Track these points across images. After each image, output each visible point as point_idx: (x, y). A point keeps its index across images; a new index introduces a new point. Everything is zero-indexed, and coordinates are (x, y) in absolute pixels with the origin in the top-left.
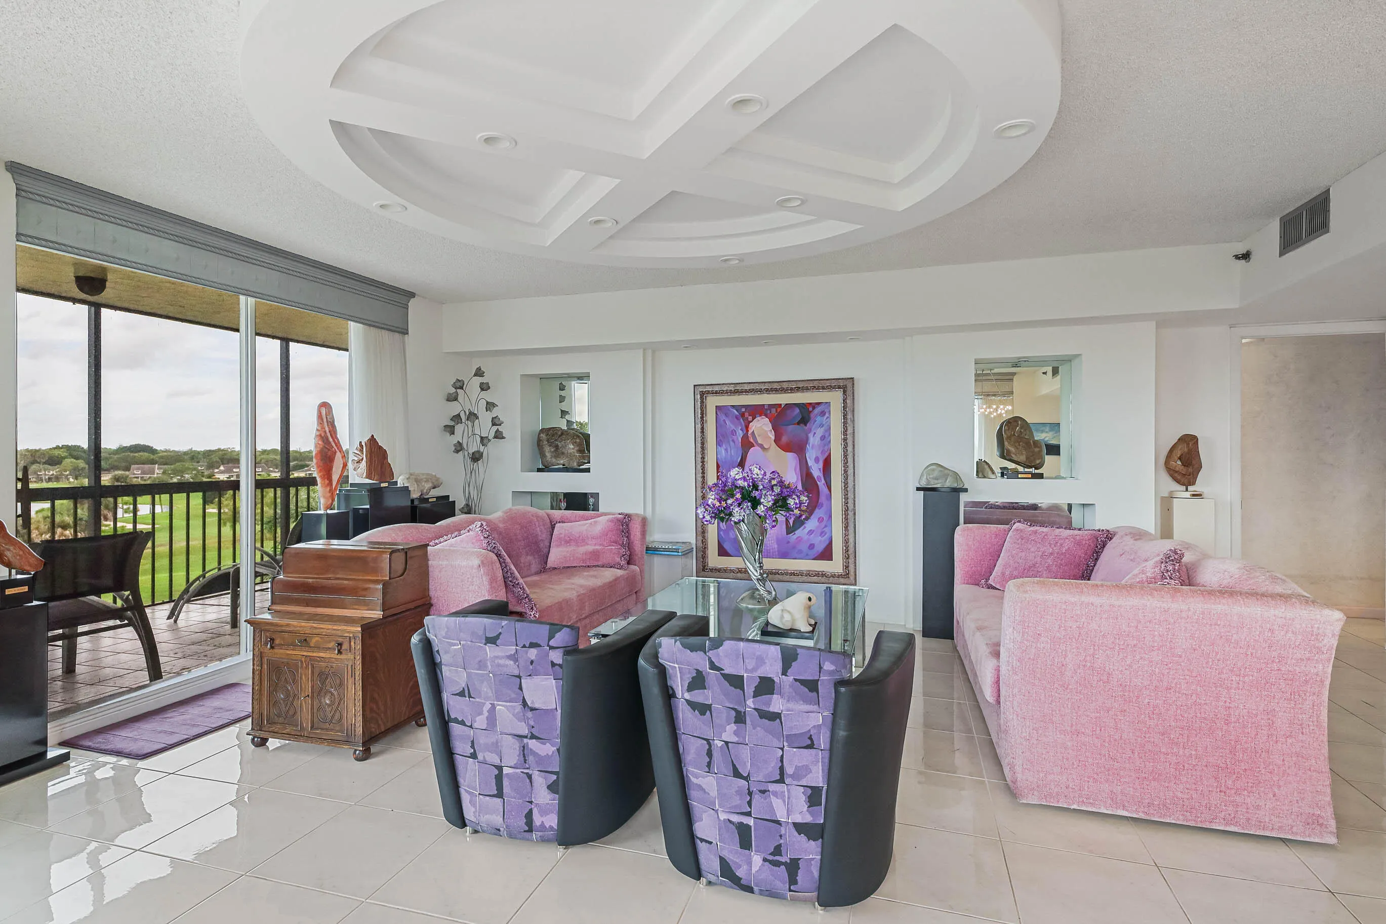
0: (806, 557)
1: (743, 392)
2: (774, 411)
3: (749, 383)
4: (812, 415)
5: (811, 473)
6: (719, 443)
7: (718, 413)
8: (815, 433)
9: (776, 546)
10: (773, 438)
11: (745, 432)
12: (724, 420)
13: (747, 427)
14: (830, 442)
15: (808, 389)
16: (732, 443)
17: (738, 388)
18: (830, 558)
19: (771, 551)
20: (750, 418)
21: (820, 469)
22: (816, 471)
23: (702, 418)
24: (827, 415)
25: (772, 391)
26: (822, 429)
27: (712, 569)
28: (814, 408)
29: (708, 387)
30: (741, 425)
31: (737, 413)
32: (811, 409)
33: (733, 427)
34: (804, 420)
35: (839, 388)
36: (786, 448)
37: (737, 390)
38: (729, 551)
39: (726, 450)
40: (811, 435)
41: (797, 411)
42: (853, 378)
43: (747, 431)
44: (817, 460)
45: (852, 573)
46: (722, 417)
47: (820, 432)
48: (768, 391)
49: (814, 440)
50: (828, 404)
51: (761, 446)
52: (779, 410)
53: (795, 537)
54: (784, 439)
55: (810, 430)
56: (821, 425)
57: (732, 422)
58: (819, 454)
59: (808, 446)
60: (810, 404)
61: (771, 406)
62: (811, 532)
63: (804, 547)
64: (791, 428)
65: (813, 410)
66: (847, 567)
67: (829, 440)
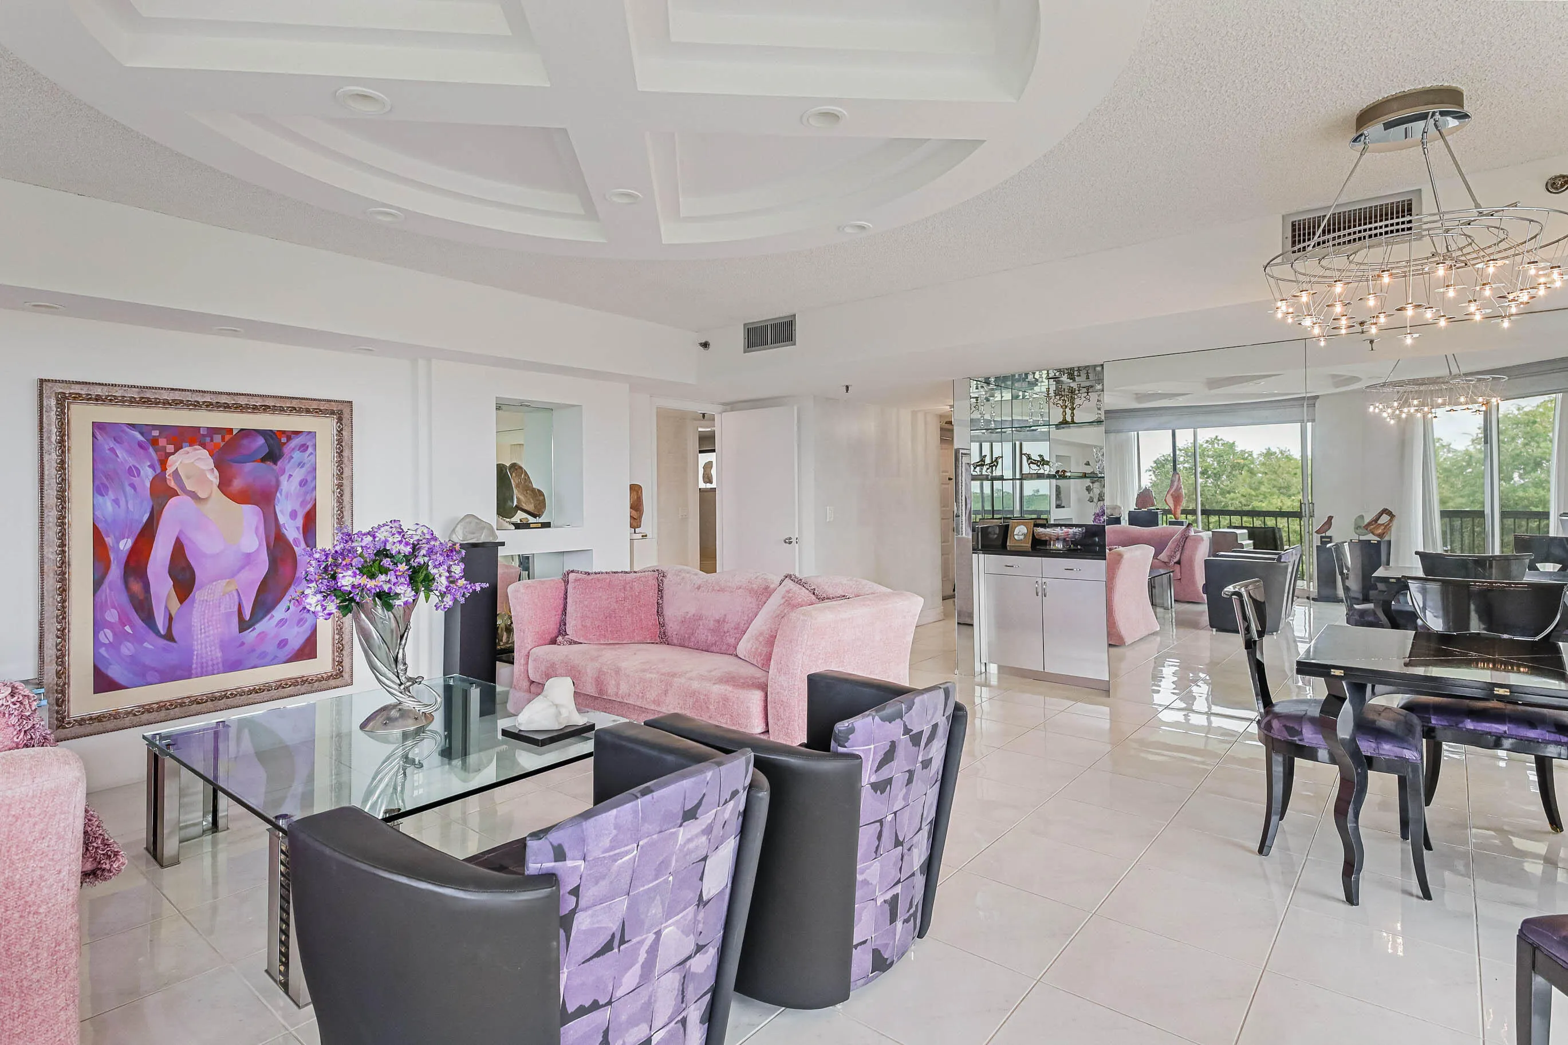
0: (274, 661)
1: (157, 403)
2: (217, 438)
3: (172, 389)
4: (286, 450)
5: (283, 534)
6: (99, 489)
7: (99, 437)
8: (290, 476)
9: (219, 655)
10: (216, 481)
11: (159, 471)
12: (112, 450)
13: (163, 463)
14: (315, 488)
15: (284, 411)
16: (128, 489)
17: (148, 394)
18: (312, 655)
19: (210, 663)
20: (170, 448)
21: (298, 528)
22: (292, 531)
23: (61, 442)
24: (310, 450)
25: (219, 407)
26: (303, 471)
27: (83, 720)
28: (289, 439)
29: (78, 386)
30: (151, 459)
31: (141, 438)
32: (284, 440)
33: (131, 461)
34: (273, 456)
35: (331, 414)
36: (242, 498)
37: (145, 398)
38: (121, 680)
39: (116, 502)
40: (284, 479)
41: (261, 441)
42: (351, 402)
43: (164, 469)
44: (293, 515)
45: (347, 668)
46: (107, 443)
47: (298, 474)
48: (209, 406)
49: (289, 486)
50: (312, 435)
51: (193, 495)
52: (228, 437)
53: (254, 634)
54: (237, 484)
55: (283, 472)
56: (301, 465)
57: (130, 452)
58: (298, 508)
59: (278, 494)
60: (283, 432)
61: (213, 431)
62: (282, 622)
63: (270, 647)
64: (249, 466)
65: (287, 441)
66: (340, 663)
67: (312, 485)
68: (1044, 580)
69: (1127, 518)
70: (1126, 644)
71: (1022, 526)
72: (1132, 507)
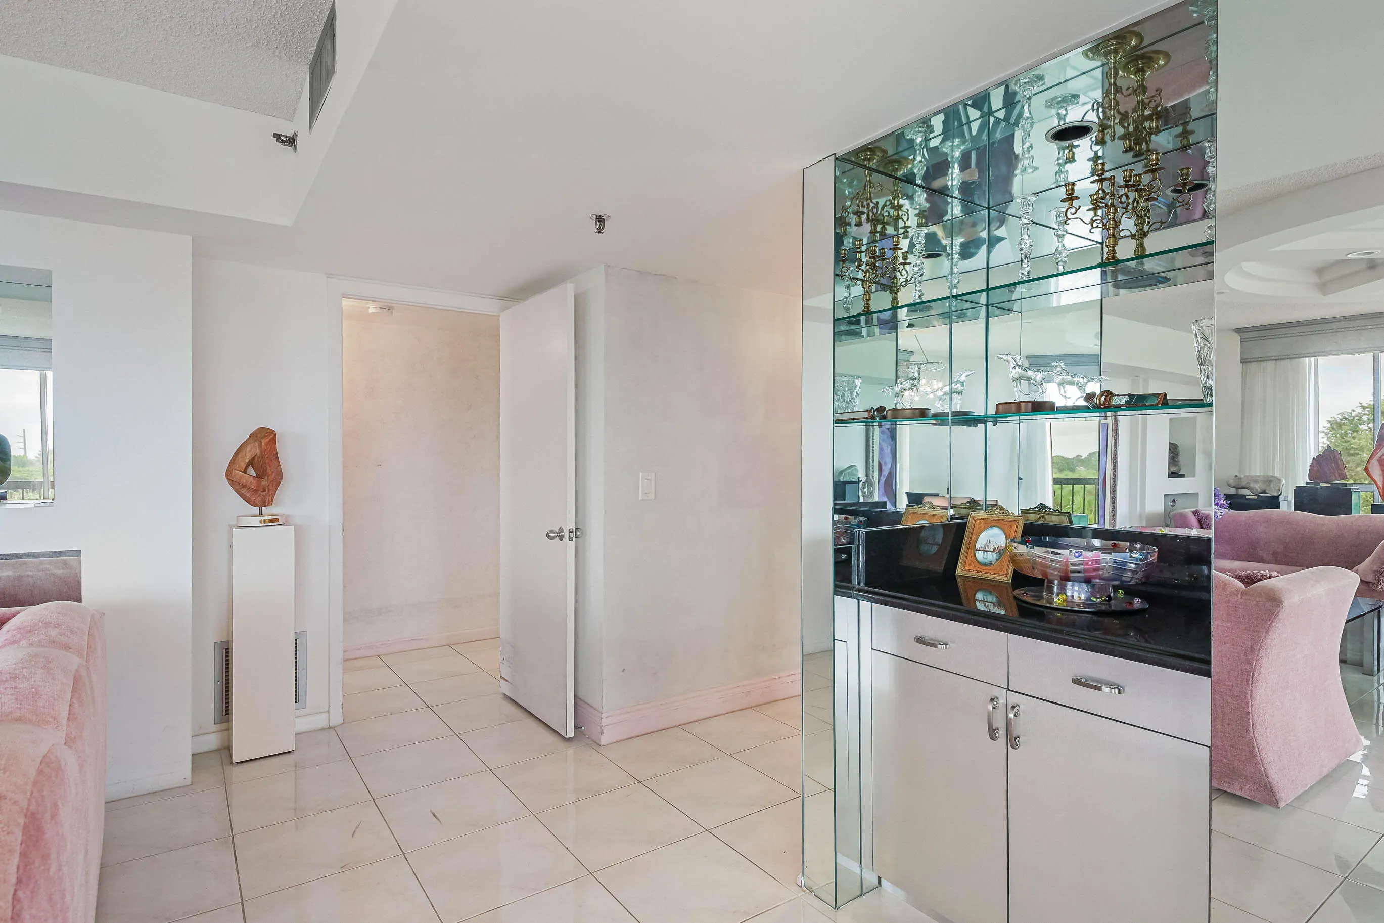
68: (1013, 698)
69: (1291, 498)
70: (1282, 804)
71: (996, 531)
72: (1303, 479)
